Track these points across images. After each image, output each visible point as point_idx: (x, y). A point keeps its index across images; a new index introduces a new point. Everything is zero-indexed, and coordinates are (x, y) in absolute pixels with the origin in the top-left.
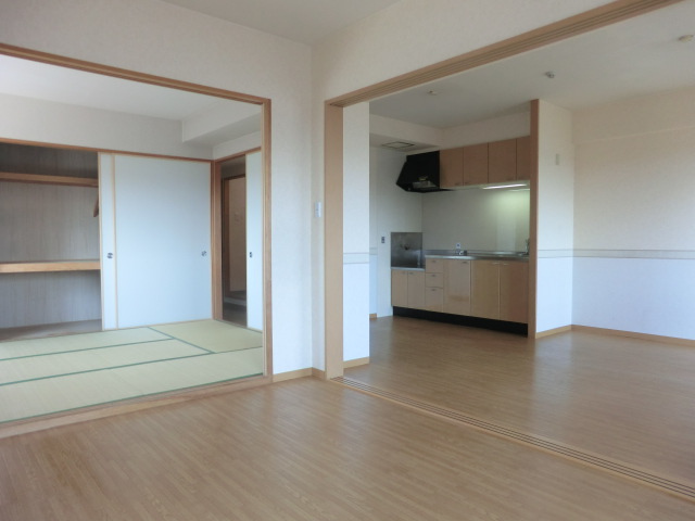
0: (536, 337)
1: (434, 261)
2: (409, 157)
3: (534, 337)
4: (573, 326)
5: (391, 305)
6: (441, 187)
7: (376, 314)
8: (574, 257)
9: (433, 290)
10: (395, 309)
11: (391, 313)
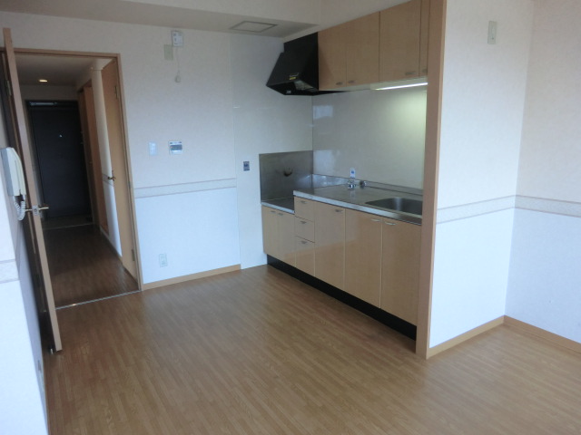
0: (429, 355)
1: (303, 201)
2: (287, 45)
3: (424, 356)
4: (505, 318)
5: (265, 251)
6: (321, 89)
7: (239, 265)
8: (516, 208)
9: (304, 243)
10: (269, 257)
11: (265, 262)
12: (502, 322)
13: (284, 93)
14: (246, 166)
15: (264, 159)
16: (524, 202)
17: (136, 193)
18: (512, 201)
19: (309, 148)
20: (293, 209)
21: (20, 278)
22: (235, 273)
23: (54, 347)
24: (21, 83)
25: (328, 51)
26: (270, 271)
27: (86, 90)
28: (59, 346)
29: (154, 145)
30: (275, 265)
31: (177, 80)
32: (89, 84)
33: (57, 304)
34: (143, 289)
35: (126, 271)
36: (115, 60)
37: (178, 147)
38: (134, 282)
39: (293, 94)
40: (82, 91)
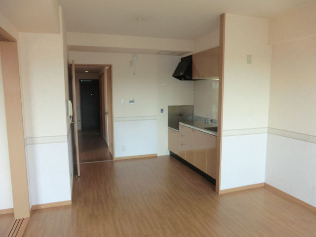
1: (182, 127)
2: (182, 59)
4: (265, 184)
5: (169, 149)
6: (193, 79)
7: (157, 154)
8: (268, 133)
9: (182, 145)
10: (171, 152)
11: (169, 154)
12: (263, 185)
13: (181, 79)
14: (162, 111)
15: (170, 108)
16: (271, 131)
17: (114, 119)
18: (266, 130)
19: (192, 104)
20: (178, 130)
21: (68, 141)
22: (154, 157)
23: (77, 175)
24: (76, 72)
25: (196, 62)
26: (170, 158)
27: (102, 76)
28: (79, 175)
29: (123, 100)
30: (173, 156)
31: (134, 74)
32: (103, 74)
33: (80, 162)
34: (114, 159)
35: (110, 153)
36: (110, 67)
37: (133, 102)
38: (112, 156)
39: (184, 80)
40: (101, 76)
